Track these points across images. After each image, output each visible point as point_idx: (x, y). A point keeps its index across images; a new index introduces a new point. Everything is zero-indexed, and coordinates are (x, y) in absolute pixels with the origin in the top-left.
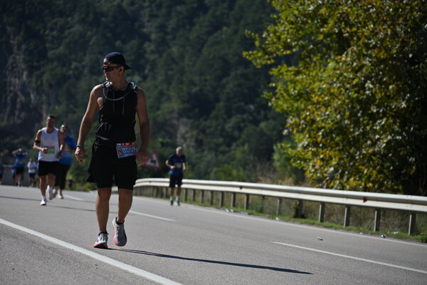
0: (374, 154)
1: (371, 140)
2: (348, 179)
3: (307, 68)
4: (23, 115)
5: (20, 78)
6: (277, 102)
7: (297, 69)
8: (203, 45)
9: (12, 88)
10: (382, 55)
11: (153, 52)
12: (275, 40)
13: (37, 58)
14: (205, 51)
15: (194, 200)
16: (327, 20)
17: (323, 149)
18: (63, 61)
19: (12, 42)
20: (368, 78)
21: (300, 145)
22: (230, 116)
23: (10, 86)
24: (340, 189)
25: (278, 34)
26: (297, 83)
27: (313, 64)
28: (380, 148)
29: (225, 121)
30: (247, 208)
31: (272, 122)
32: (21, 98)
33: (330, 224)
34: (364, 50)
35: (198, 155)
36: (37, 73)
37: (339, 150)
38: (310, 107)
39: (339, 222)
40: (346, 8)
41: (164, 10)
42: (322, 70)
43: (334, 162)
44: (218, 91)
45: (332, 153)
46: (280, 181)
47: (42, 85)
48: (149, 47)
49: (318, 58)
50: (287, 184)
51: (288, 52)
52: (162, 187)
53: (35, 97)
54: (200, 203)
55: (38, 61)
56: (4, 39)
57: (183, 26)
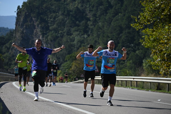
6: (145, 44)
7: (153, 30)
8: (111, 21)
11: (91, 25)
12: (144, 19)
13: (45, 30)
14: (112, 24)
16: (165, 10)
18: (56, 30)
19: (35, 24)
25: (144, 16)
26: (153, 35)
27: (159, 28)
30: (137, 87)
36: (46, 35)
41: (95, 8)
42: (163, 30)
44: (118, 39)
47: (48, 41)
48: (90, 23)
49: (161, 25)
51: (149, 23)
53: (46, 46)
54: (117, 86)
55: (46, 31)
56: (32, 23)
57: (103, 14)
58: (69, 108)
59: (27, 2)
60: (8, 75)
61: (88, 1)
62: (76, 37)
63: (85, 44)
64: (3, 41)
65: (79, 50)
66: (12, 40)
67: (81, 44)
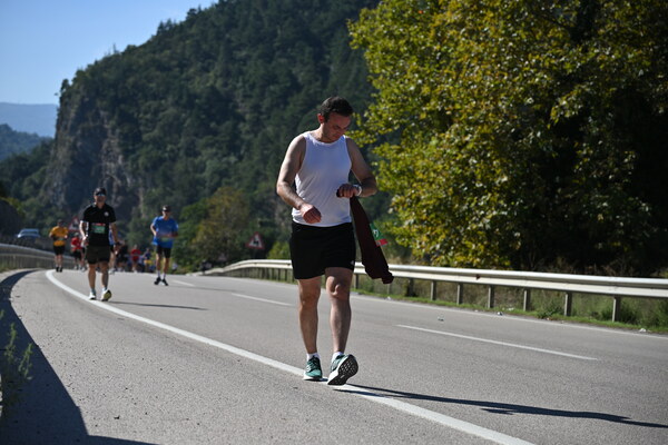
0: (480, 229)
1: (476, 215)
2: (454, 254)
3: (410, 146)
4: (120, 198)
5: (115, 162)
7: (399, 147)
8: (298, 123)
9: (108, 173)
10: (485, 129)
11: (248, 132)
12: (377, 119)
13: (132, 142)
16: (429, 99)
18: (158, 143)
19: (106, 126)
20: (471, 153)
21: (406, 223)
23: (106, 170)
24: (446, 267)
25: (379, 113)
26: (399, 161)
27: (415, 142)
30: (357, 288)
32: (118, 182)
33: (443, 302)
34: (466, 127)
36: (132, 156)
37: (446, 228)
38: (415, 185)
39: (451, 299)
40: (447, 86)
41: (257, 90)
42: (424, 148)
43: (440, 239)
47: (137, 168)
48: (244, 127)
49: (420, 135)
50: (394, 263)
52: (268, 269)
53: (132, 181)
55: (133, 145)
56: (98, 124)
57: (278, 105)
58: (187, 338)
59: (87, 70)
60: (35, 254)
61: (241, 73)
62: (210, 161)
63: (230, 178)
64: (24, 168)
65: (216, 193)
66: (45, 165)
67: (221, 179)
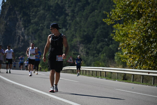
0: (152, 56)
1: (151, 51)
2: (142, 66)
3: (127, 25)
4: (22, 44)
5: (21, 30)
6: (116, 38)
7: (123, 25)
8: (88, 17)
9: (18, 34)
10: (154, 20)
11: (70, 20)
12: (115, 15)
13: (27, 23)
14: (89, 19)
15: (86, 74)
16: (134, 7)
17: (133, 55)
18: (37, 24)
19: (18, 17)
20: (149, 28)
21: (125, 53)
22: (98, 43)
23: (18, 33)
24: (140, 69)
25: (116, 12)
26: (123, 30)
27: (129, 23)
28: (154, 54)
29: (97, 45)
30: (105, 77)
31: (114, 45)
32: (22, 38)
33: (136, 82)
34: (147, 18)
35: (87, 58)
36: (27, 28)
37: (139, 55)
38: (128, 39)
39: (139, 81)
40: (141, 2)
41: (73, 5)
42: (132, 25)
43: (137, 59)
44: (94, 34)
45: (136, 56)
46: (117, 67)
47: (29, 33)
48: (68, 18)
49: (131, 21)
50: (120, 68)
51: (120, 19)
52: (74, 70)
53: (27, 37)
54: (88, 75)
55: (28, 24)
56: (15, 16)
57: (81, 10)
